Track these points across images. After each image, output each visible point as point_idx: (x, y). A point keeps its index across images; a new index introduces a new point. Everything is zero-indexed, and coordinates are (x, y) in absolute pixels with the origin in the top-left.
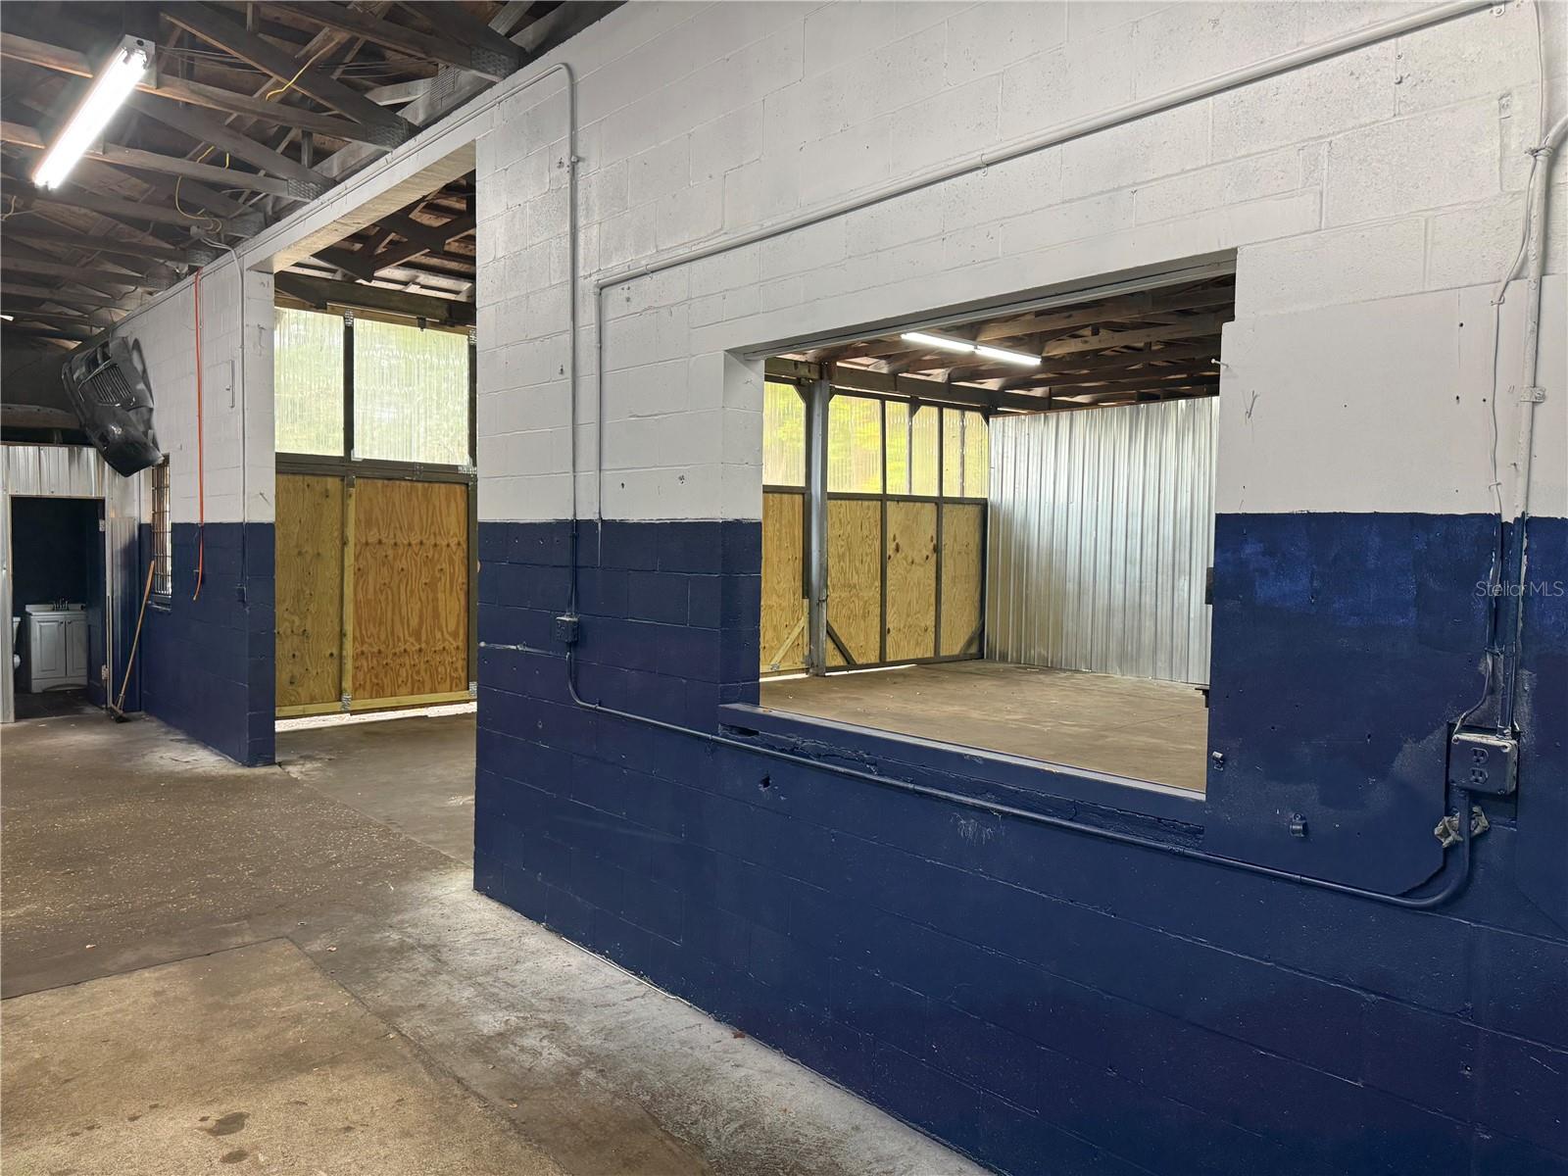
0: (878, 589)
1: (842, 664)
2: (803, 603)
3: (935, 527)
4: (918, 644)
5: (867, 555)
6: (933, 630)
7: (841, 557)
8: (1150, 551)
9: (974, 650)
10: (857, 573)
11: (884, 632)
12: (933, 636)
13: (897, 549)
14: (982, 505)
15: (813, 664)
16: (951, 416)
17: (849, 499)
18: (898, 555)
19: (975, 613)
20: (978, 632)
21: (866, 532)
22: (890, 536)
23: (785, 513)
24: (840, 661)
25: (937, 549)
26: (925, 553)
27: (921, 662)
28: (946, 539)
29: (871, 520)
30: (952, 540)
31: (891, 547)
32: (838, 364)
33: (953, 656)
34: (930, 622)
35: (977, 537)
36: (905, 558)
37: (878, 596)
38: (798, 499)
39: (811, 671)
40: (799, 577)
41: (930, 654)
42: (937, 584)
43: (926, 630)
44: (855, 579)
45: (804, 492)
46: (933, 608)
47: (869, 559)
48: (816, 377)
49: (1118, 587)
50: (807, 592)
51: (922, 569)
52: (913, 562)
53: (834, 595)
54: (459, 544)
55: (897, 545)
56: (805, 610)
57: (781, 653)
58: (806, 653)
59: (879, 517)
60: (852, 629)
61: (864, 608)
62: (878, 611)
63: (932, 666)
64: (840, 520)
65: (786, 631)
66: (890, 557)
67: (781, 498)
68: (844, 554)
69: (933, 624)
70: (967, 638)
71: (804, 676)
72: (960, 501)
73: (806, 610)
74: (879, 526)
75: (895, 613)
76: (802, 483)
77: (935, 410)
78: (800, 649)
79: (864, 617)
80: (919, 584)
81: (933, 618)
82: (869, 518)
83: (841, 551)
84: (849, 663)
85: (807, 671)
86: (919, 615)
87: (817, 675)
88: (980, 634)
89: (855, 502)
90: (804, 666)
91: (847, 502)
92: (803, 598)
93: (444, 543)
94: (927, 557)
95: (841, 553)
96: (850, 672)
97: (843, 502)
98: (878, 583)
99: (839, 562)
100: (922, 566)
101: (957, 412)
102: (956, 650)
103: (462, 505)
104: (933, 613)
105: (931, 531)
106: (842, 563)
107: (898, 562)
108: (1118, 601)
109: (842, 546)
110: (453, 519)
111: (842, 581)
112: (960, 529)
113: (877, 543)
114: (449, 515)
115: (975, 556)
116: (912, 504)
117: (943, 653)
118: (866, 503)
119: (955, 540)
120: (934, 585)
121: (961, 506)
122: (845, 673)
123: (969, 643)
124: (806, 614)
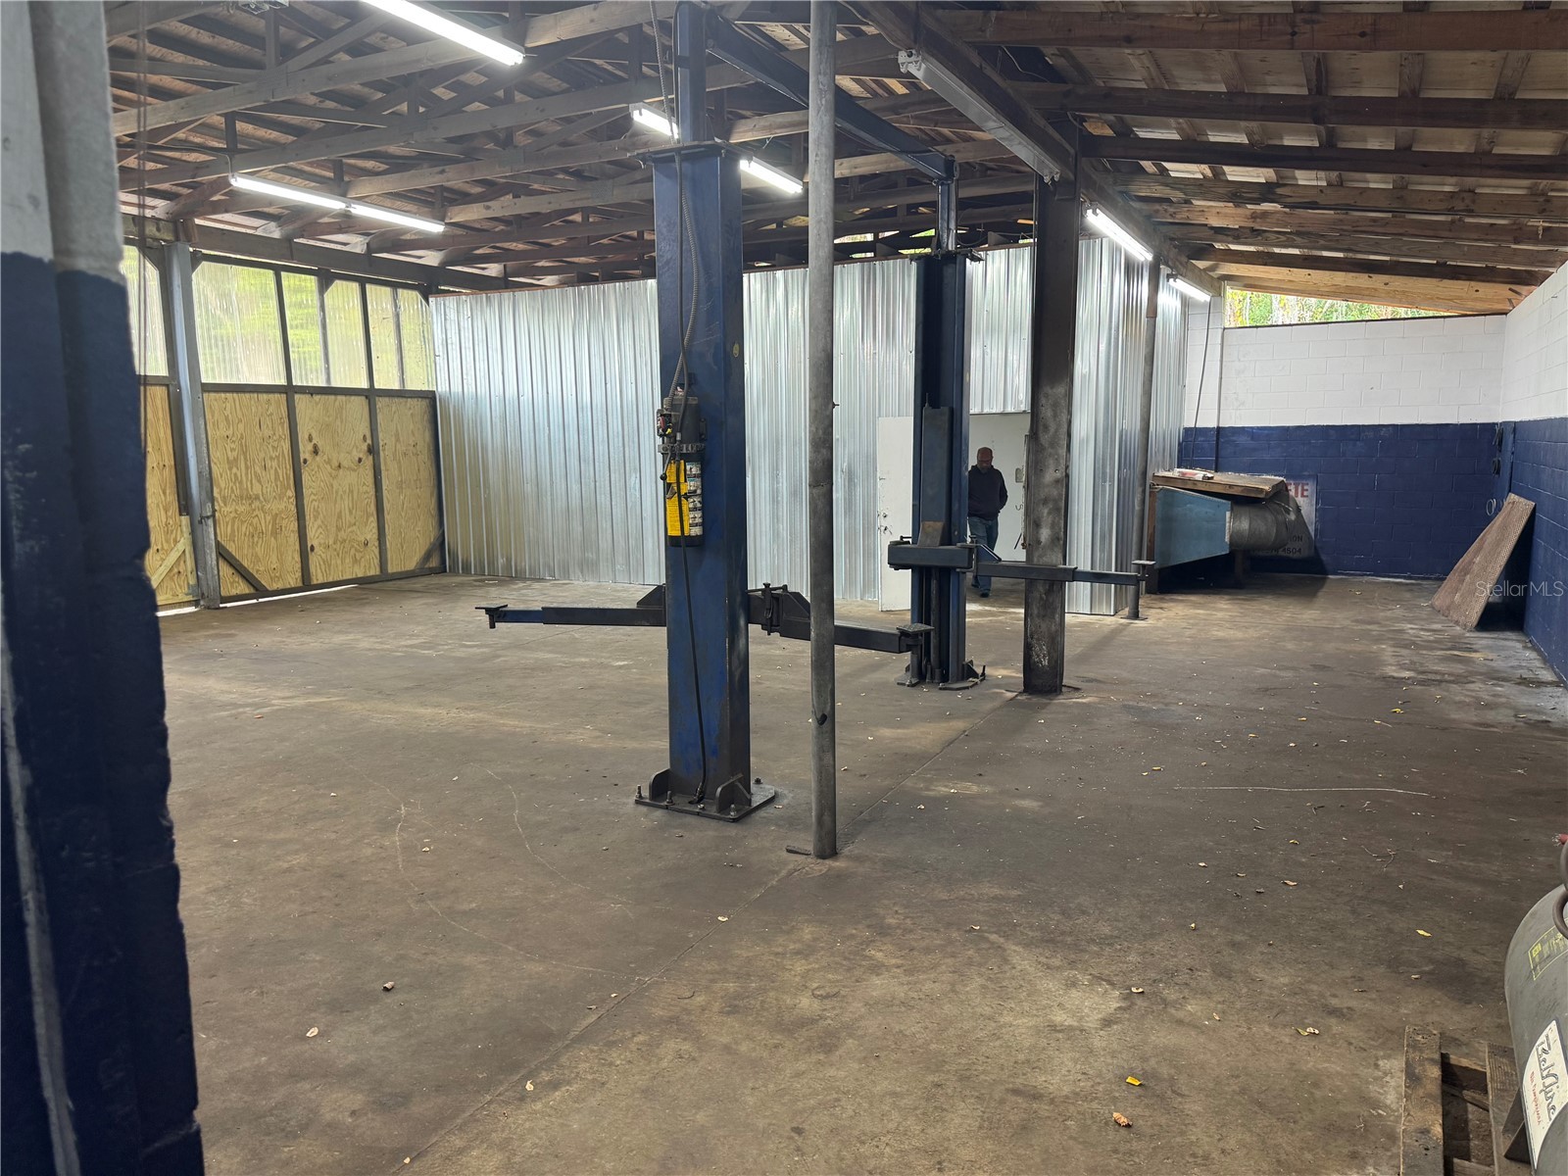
0: (293, 500)
1: (247, 591)
2: (181, 521)
3: (367, 424)
4: (355, 561)
5: (271, 458)
6: (377, 544)
7: (232, 463)
8: (601, 448)
9: (434, 563)
10: (259, 481)
11: (305, 551)
12: (377, 551)
13: (316, 451)
14: (430, 397)
15: (203, 594)
16: (379, 295)
17: (237, 392)
18: (318, 458)
19: (432, 523)
20: (437, 544)
21: (267, 432)
22: (302, 436)
24: (243, 588)
25: (373, 450)
26: (356, 455)
27: (363, 582)
28: (383, 437)
29: (275, 417)
30: (393, 439)
31: (305, 450)
32: (198, 221)
33: (407, 571)
34: (371, 533)
35: (428, 436)
36: (329, 462)
37: (293, 508)
39: (202, 603)
40: (174, 488)
41: (374, 571)
42: (376, 492)
43: (366, 544)
44: (257, 489)
45: (172, 384)
46: (373, 519)
47: (275, 464)
48: (169, 237)
49: (575, 488)
50: (185, 506)
51: (354, 474)
52: (339, 466)
53: (224, 510)
55: (315, 446)
56: (184, 529)
58: (192, 581)
59: (285, 414)
60: (258, 549)
61: (274, 524)
62: (294, 526)
63: (379, 585)
64: (227, 418)
66: (305, 461)
68: (236, 460)
69: (376, 536)
70: (423, 553)
71: (192, 609)
72: (402, 394)
73: (186, 530)
74: (286, 425)
75: (319, 527)
77: (355, 286)
78: (182, 578)
79: (275, 534)
80: (351, 491)
81: (375, 531)
82: (271, 414)
83: (230, 455)
84: (257, 590)
85: (196, 603)
86: (354, 528)
87: (209, 608)
88: (440, 545)
89: (247, 395)
90: (190, 598)
92: (181, 515)
94: (360, 460)
95: (231, 458)
96: (260, 600)
97: (228, 395)
98: (291, 493)
99: (230, 469)
100: (354, 470)
101: (387, 291)
102: (411, 565)
104: (375, 524)
105: (363, 428)
106: (234, 470)
107: (318, 467)
108: (575, 502)
109: (232, 450)
112: (402, 429)
113: (286, 446)
115: (425, 457)
116: (333, 397)
117: (392, 569)
118: (265, 396)
119: (398, 440)
120: (373, 492)
121: (401, 400)
122: (255, 601)
123: (428, 556)
124: (187, 535)
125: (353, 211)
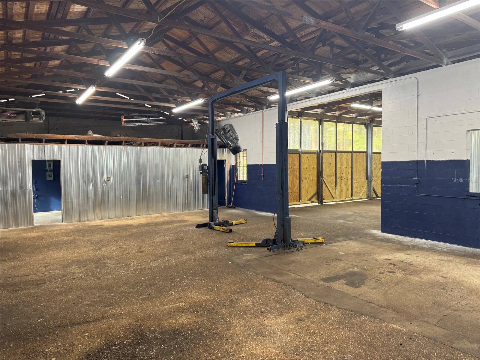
15: (369, 197)
23: (362, 158)
24: (375, 196)
32: (376, 119)
38: (365, 154)
40: (365, 174)
45: (366, 152)
48: (369, 122)
50: (367, 178)
53: (374, 178)
54: (298, 168)
57: (362, 194)
60: (378, 187)
65: (362, 188)
67: (361, 154)
71: (366, 200)
73: (367, 183)
76: (365, 150)
78: (366, 193)
83: (375, 167)
84: (377, 196)
85: (367, 198)
87: (370, 199)
90: (367, 197)
91: (376, 154)
92: (366, 180)
93: (295, 168)
97: (375, 154)
103: (299, 159)
110: (297, 162)
111: (375, 175)
114: (296, 161)
124: (367, 184)
125: (372, 109)
